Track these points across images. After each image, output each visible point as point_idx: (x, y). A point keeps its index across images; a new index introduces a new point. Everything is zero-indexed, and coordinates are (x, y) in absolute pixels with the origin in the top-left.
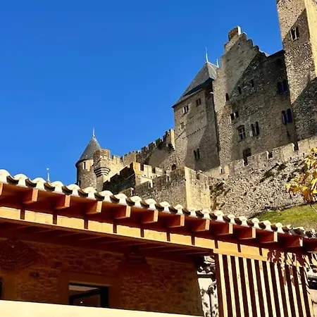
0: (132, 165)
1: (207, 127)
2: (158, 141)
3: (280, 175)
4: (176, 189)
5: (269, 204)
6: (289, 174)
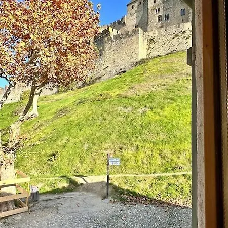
0: (108, 28)
1: (143, 15)
2: (118, 21)
3: (182, 37)
4: (134, 38)
5: (175, 49)
6: (187, 36)
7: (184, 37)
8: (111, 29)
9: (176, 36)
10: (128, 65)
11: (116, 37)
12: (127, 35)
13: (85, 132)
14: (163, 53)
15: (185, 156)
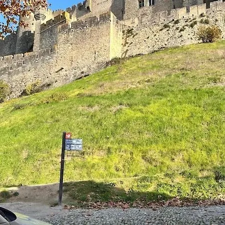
0: (64, 13)
2: (79, 5)
3: (175, 28)
4: (103, 27)
5: (164, 46)
6: (181, 27)
7: (177, 29)
8: (67, 15)
9: (166, 26)
10: (94, 66)
11: (76, 25)
12: (93, 21)
13: (24, 137)
14: (145, 51)
15: (181, 157)
